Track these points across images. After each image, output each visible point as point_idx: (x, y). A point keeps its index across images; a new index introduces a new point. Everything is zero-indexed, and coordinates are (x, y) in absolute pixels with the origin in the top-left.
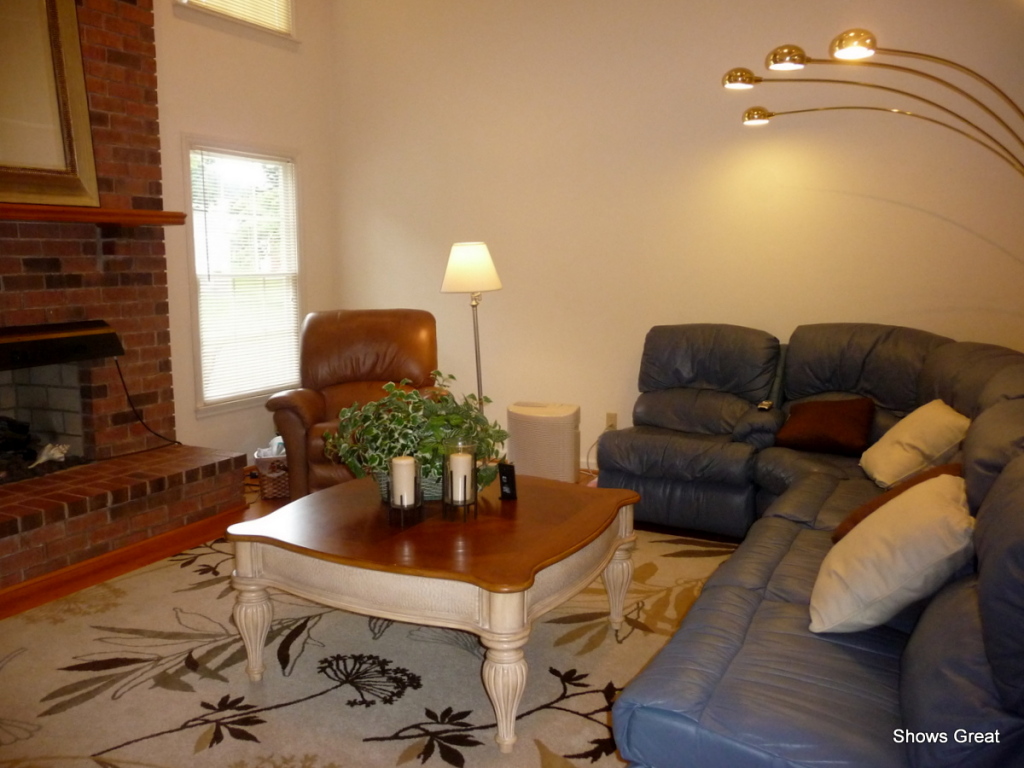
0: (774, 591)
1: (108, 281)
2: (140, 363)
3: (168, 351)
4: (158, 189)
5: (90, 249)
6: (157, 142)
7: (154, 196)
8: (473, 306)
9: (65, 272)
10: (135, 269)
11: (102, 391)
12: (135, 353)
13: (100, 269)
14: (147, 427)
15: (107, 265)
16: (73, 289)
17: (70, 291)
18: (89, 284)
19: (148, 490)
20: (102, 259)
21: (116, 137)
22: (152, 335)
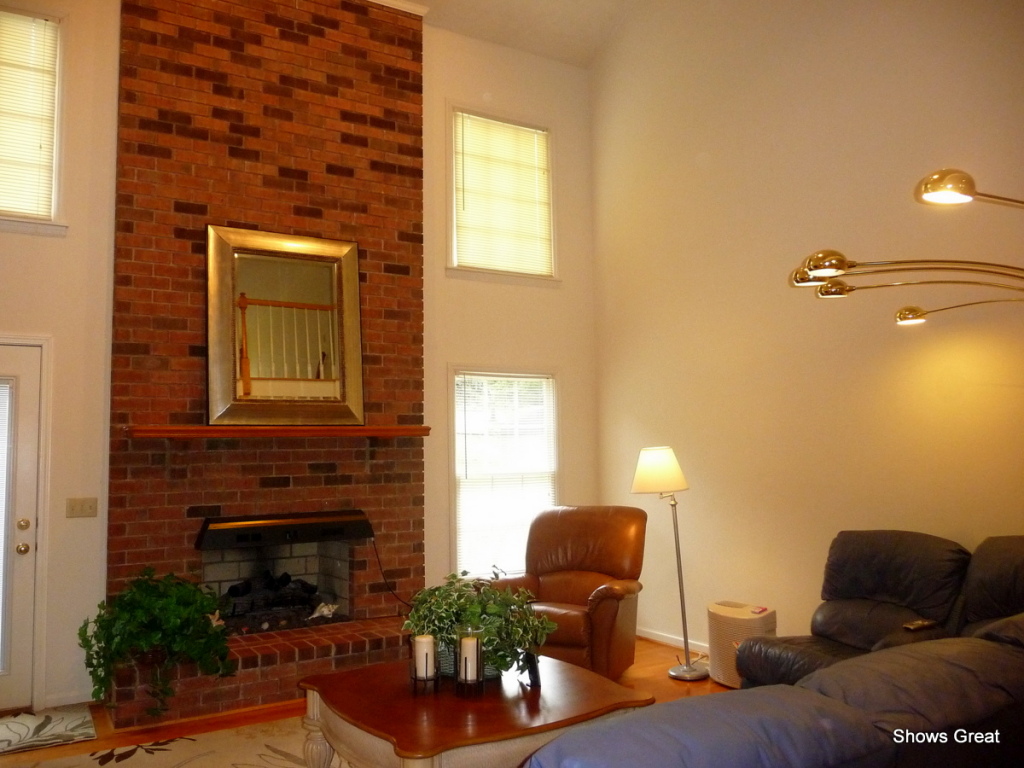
1: (373, 479)
2: (396, 544)
3: (421, 536)
4: (420, 408)
5: (360, 455)
6: (421, 373)
7: (418, 414)
8: (672, 505)
9: (339, 473)
10: (397, 470)
11: (362, 565)
12: (393, 537)
13: (367, 471)
14: (397, 598)
15: (372, 467)
16: (344, 486)
17: (341, 487)
18: (358, 482)
19: (367, 647)
20: (369, 462)
21: (387, 372)
22: (409, 523)
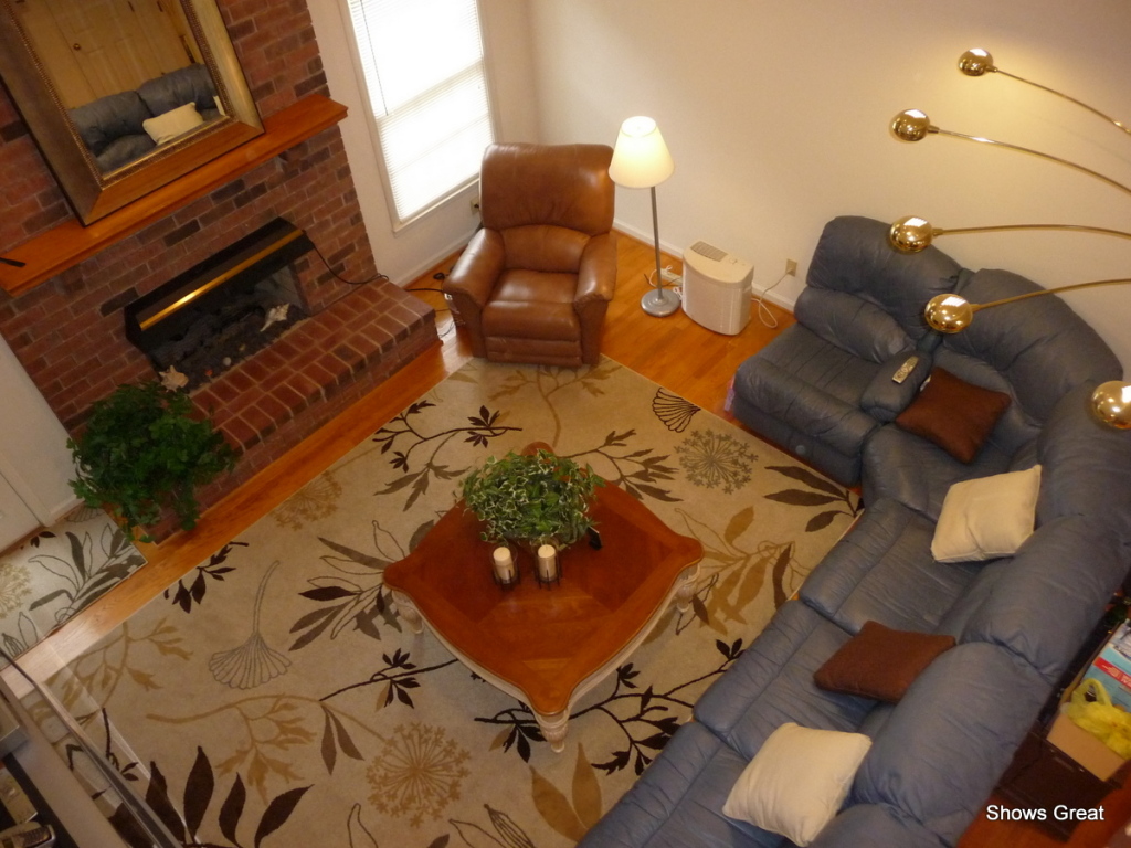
0: (735, 737)
1: (289, 175)
3: (356, 206)
4: (318, 64)
6: (307, 17)
7: (316, 73)
9: (249, 187)
10: (313, 151)
11: (304, 265)
12: (327, 222)
13: (279, 169)
16: (260, 198)
17: (256, 201)
18: (272, 186)
19: (352, 373)
20: (279, 160)
21: (265, 36)
22: (340, 199)
